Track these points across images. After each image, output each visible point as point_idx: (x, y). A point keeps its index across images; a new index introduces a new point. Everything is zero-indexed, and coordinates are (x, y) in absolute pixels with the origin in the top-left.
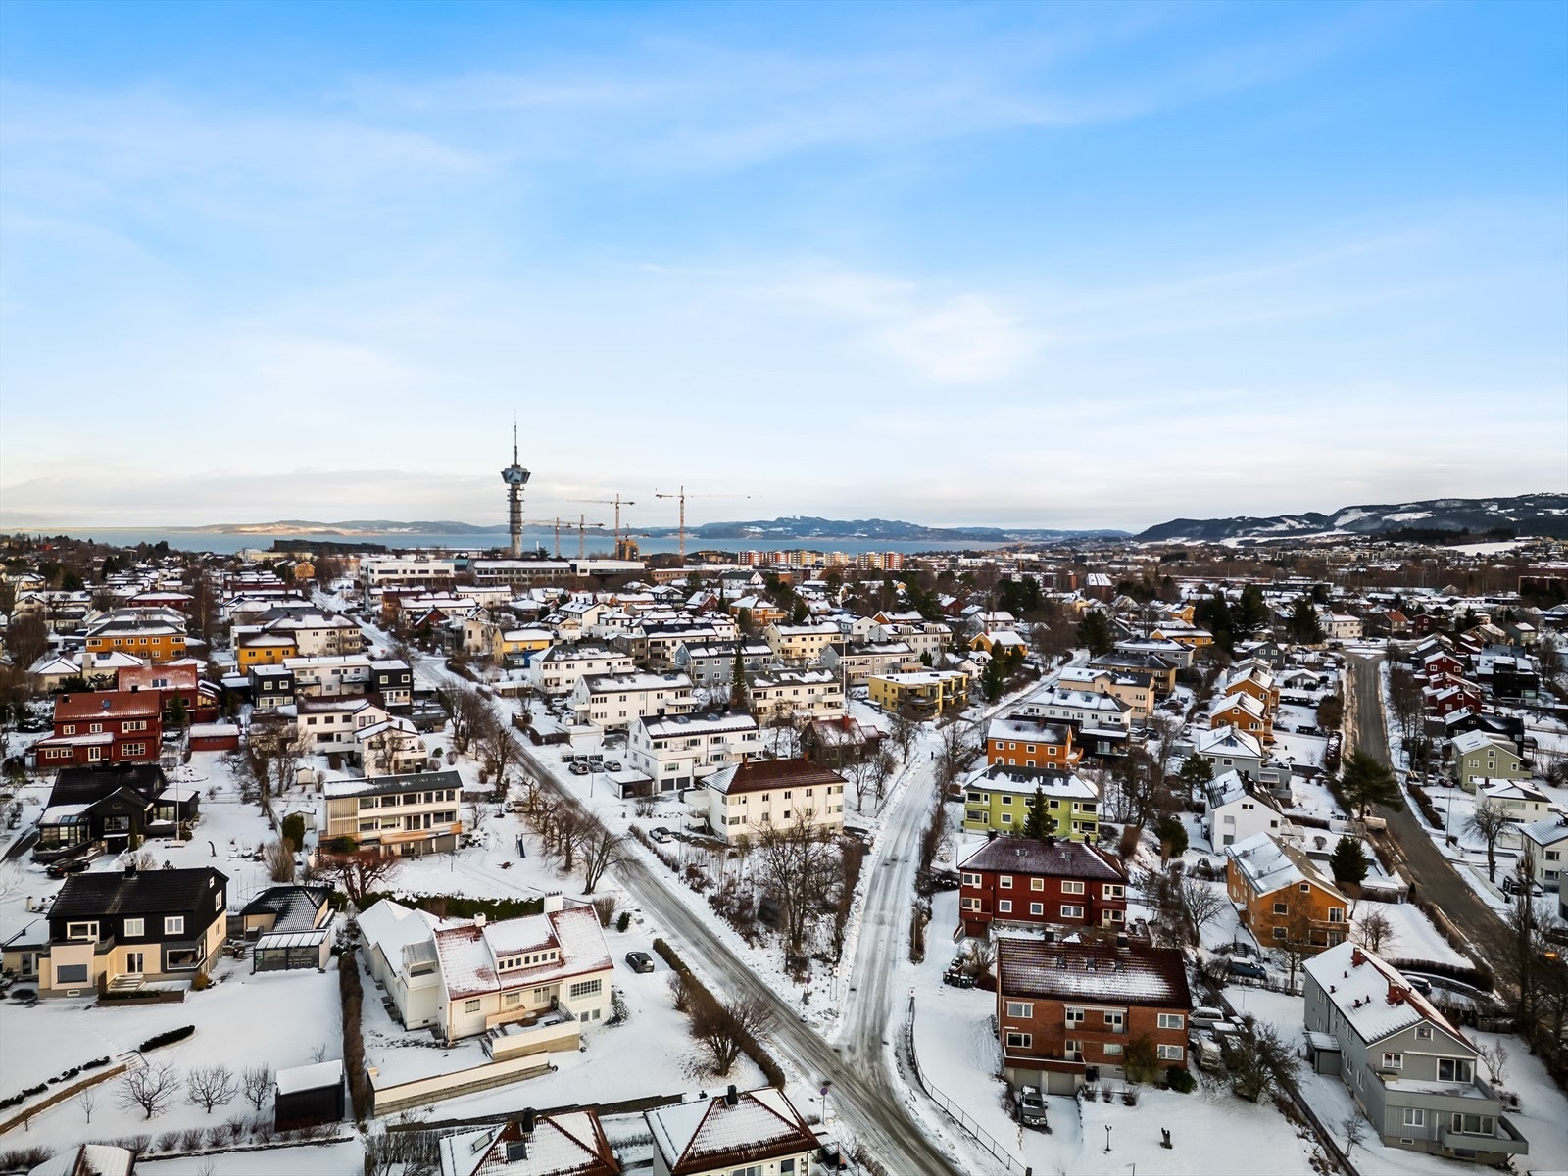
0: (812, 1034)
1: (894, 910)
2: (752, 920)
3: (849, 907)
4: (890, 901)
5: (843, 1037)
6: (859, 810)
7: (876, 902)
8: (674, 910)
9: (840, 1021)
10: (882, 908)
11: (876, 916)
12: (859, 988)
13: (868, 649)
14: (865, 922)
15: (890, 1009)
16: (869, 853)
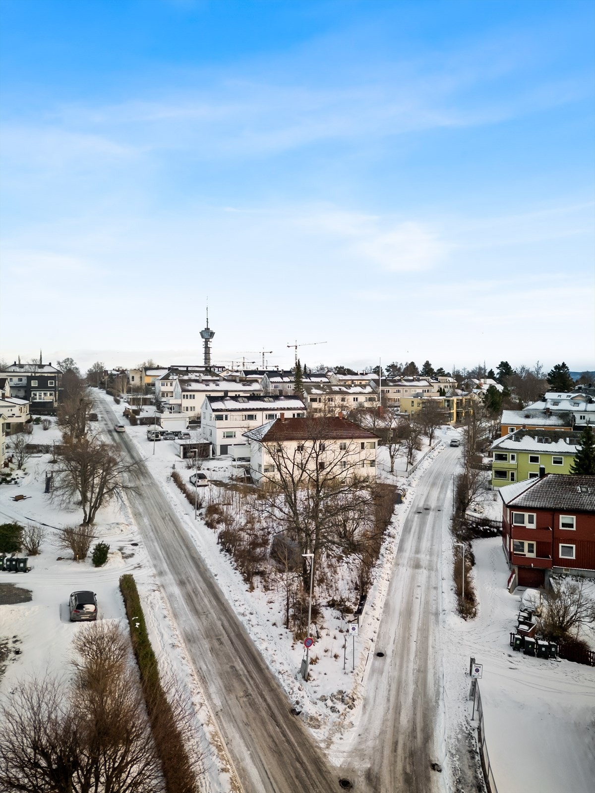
0: (305, 743)
1: (431, 553)
2: (263, 558)
3: (379, 548)
4: (425, 544)
5: (358, 752)
6: (392, 471)
7: (410, 544)
8: (176, 545)
9: (356, 715)
10: (418, 551)
11: (410, 559)
12: (389, 652)
13: (400, 383)
14: (397, 564)
15: (438, 693)
16: (401, 502)
